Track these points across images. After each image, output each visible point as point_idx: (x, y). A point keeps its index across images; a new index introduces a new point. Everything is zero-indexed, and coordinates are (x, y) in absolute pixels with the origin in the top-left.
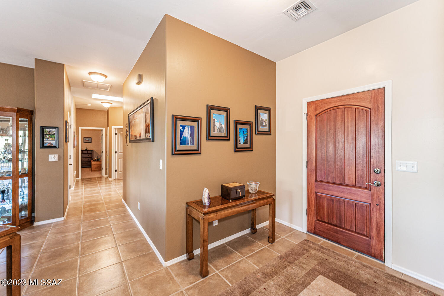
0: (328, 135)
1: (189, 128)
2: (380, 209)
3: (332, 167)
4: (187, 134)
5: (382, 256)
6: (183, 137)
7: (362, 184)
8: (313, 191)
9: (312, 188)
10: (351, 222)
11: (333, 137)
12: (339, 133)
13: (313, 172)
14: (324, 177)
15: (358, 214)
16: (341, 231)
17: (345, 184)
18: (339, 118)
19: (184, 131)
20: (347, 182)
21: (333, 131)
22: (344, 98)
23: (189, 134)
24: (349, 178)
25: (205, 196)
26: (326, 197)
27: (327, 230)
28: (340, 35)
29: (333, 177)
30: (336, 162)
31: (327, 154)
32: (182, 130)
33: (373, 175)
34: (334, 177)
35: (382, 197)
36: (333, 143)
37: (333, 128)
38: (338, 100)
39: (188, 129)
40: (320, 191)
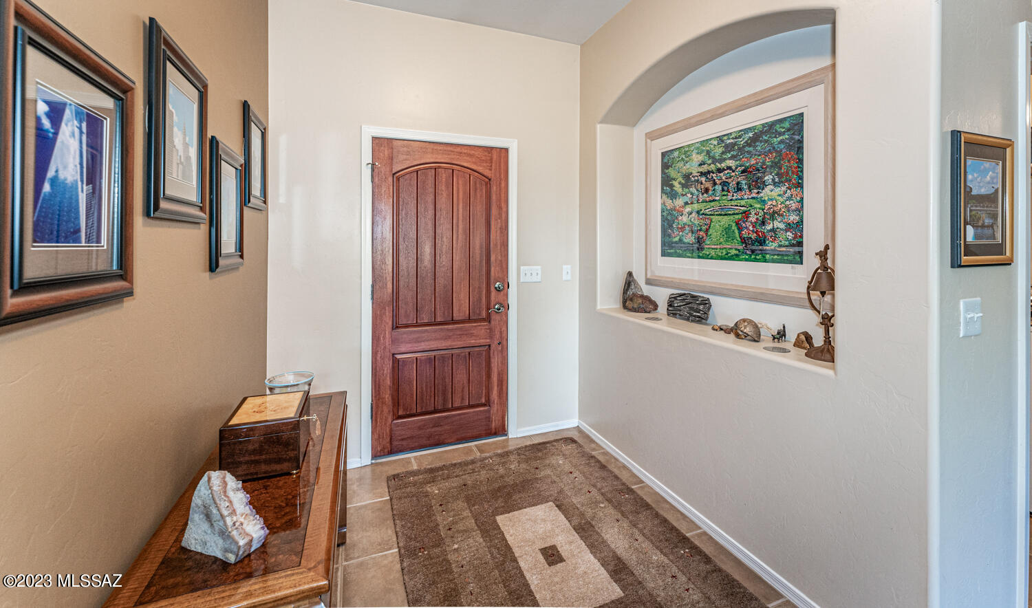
0: (422, 221)
1: (84, 125)
2: (502, 351)
3: (429, 291)
4: (71, 166)
5: (505, 425)
6: (54, 181)
7: (479, 314)
8: (388, 354)
9: (385, 347)
10: (463, 391)
11: (430, 226)
12: (442, 219)
13: (387, 308)
14: (413, 315)
15: (473, 371)
16: (446, 417)
17: (452, 320)
18: (443, 188)
19: (56, 134)
20: (457, 316)
21: (431, 212)
22: (451, 149)
23: (81, 164)
24: (460, 306)
25: (234, 512)
26: (417, 359)
27: (420, 428)
28: (446, 20)
29: (431, 310)
30: (436, 280)
31: (419, 263)
32: (46, 123)
33: (493, 293)
34: (433, 310)
35: (504, 329)
36: (432, 238)
37: (431, 207)
38: (441, 150)
39: (77, 131)
40: (403, 349)
